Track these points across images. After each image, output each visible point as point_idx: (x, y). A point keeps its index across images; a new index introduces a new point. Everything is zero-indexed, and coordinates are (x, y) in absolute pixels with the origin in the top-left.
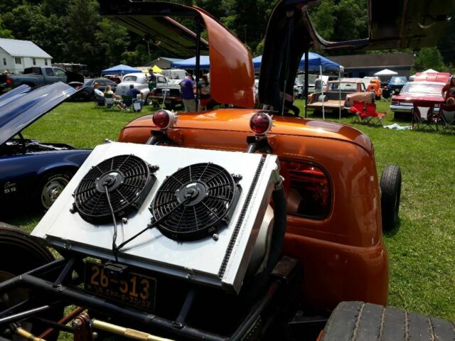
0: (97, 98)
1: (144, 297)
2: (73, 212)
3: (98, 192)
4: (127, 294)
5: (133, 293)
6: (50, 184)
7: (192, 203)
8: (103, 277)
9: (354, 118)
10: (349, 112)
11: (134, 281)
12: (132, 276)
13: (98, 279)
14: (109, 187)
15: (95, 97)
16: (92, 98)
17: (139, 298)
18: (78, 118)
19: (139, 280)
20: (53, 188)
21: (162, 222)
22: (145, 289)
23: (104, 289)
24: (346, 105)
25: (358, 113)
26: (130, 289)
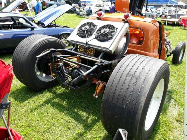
0: (77, 12)
1: (92, 53)
2: (77, 35)
3: (83, 30)
4: (88, 53)
5: (90, 53)
6: (63, 38)
7: (105, 33)
8: (83, 49)
9: (181, 27)
10: (180, 24)
11: (90, 50)
12: (90, 49)
13: (82, 50)
14: (86, 29)
15: (76, 12)
16: (75, 12)
17: (91, 54)
18: (70, 19)
19: (91, 49)
20: (63, 40)
21: (97, 37)
22: (92, 52)
23: (83, 52)
24: (179, 21)
25: (183, 25)
26: (89, 52)
